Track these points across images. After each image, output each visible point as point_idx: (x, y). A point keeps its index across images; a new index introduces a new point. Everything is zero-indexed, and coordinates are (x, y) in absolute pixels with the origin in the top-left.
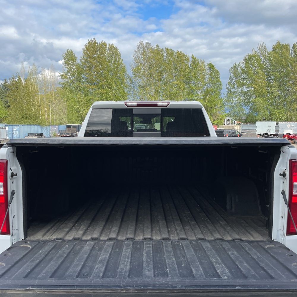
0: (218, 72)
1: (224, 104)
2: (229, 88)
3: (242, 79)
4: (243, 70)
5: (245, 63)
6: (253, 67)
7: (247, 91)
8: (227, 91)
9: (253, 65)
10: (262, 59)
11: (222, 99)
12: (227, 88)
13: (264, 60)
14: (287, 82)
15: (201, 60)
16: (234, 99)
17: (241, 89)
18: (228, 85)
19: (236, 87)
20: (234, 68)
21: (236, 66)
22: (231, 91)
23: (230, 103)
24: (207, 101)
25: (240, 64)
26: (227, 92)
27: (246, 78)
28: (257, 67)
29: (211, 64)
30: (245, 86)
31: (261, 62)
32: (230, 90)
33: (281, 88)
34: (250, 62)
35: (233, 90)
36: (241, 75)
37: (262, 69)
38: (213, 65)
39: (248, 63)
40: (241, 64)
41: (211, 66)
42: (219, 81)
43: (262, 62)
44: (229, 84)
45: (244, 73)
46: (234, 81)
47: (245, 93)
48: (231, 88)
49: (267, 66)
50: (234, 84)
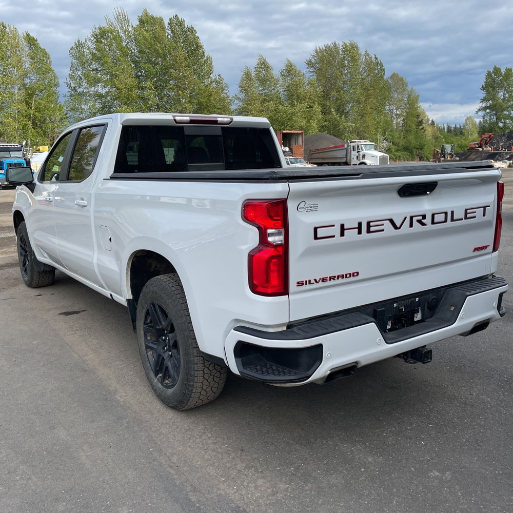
0: (46, 53)
1: (66, 114)
2: (73, 85)
3: (93, 70)
4: (93, 54)
5: (95, 42)
6: (109, 50)
7: (104, 92)
8: (69, 90)
9: (110, 45)
10: (124, 38)
11: (62, 105)
12: (69, 85)
13: (128, 40)
14: (167, 82)
15: (9, 25)
16: (83, 106)
17: (93, 88)
18: (69, 79)
19: (84, 84)
20: (77, 48)
21: (79, 45)
22: (76, 91)
23: (79, 113)
24: (33, 108)
25: (86, 42)
26: (69, 92)
27: (100, 69)
28: (118, 52)
29: (28, 35)
30: (100, 84)
31: (123, 43)
32: (74, 89)
33: (159, 91)
34: (103, 41)
35: (79, 90)
36: (92, 63)
37: (125, 55)
38: (34, 38)
39: (101, 42)
40: (89, 43)
41: (31, 41)
42: (50, 70)
43: (124, 44)
44: (71, 77)
45: (96, 59)
46: (79, 73)
47: (101, 96)
48: (77, 85)
49: (133, 51)
50: (81, 78)
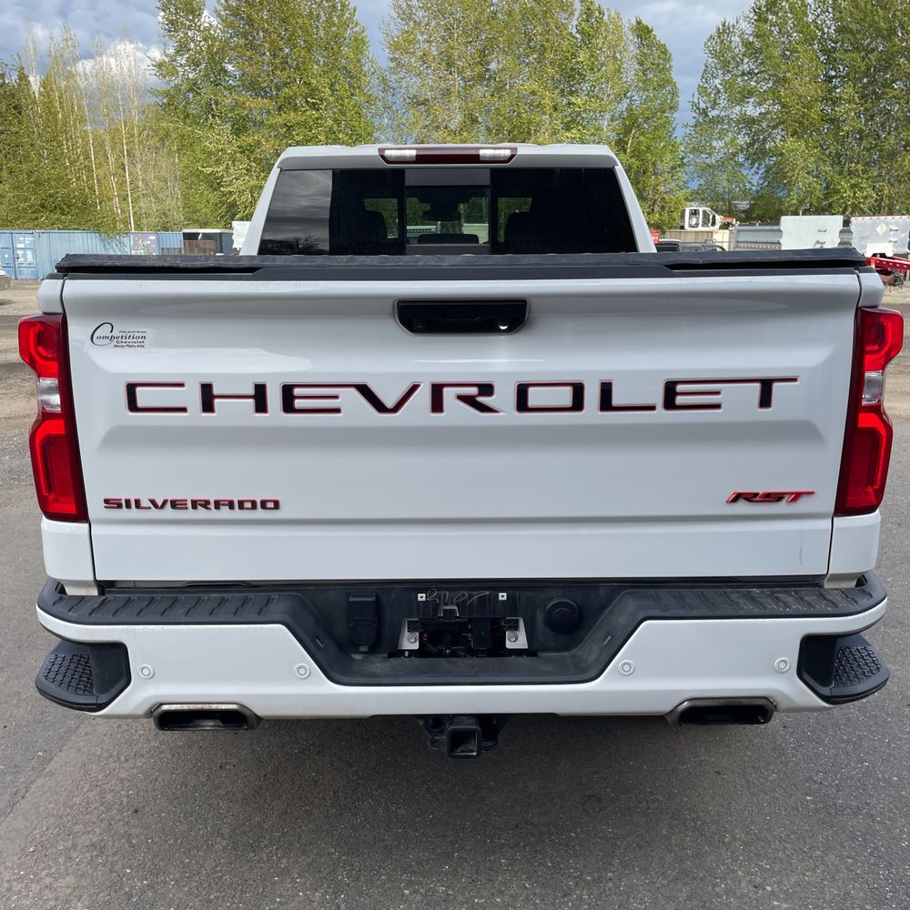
0: (665, 52)
1: (683, 158)
2: (702, 105)
3: (743, 74)
4: (747, 44)
5: (756, 20)
6: (780, 33)
7: (757, 114)
8: (694, 115)
9: (781, 26)
10: (813, 6)
11: (678, 142)
12: (696, 106)
13: (819, 10)
14: (887, 85)
15: (608, 9)
16: (714, 144)
17: (738, 108)
18: (696, 95)
19: (723, 103)
20: (719, 37)
21: (724, 31)
22: (707, 115)
23: (704, 156)
24: (628, 151)
25: (737, 22)
26: (694, 118)
27: (756, 71)
28: (795, 34)
29: (639, 23)
30: (752, 100)
31: (807, 16)
32: (704, 112)
33: (869, 105)
34: (770, 17)
35: (712, 113)
36: (742, 60)
37: (809, 40)
38: (647, 27)
39: (766, 20)
40: (744, 25)
41: (643, 31)
42: (669, 81)
43: (811, 18)
44: (703, 91)
45: (752, 54)
46: (717, 82)
47: (749, 122)
48: (709, 105)
49: (826, 30)
50: (719, 92)
